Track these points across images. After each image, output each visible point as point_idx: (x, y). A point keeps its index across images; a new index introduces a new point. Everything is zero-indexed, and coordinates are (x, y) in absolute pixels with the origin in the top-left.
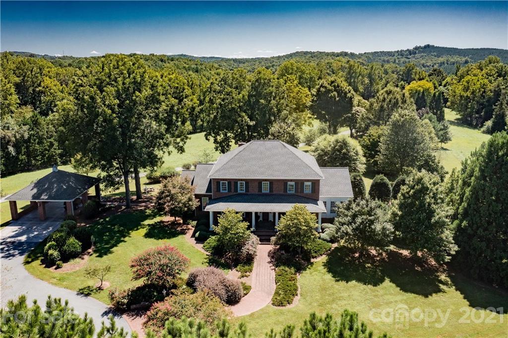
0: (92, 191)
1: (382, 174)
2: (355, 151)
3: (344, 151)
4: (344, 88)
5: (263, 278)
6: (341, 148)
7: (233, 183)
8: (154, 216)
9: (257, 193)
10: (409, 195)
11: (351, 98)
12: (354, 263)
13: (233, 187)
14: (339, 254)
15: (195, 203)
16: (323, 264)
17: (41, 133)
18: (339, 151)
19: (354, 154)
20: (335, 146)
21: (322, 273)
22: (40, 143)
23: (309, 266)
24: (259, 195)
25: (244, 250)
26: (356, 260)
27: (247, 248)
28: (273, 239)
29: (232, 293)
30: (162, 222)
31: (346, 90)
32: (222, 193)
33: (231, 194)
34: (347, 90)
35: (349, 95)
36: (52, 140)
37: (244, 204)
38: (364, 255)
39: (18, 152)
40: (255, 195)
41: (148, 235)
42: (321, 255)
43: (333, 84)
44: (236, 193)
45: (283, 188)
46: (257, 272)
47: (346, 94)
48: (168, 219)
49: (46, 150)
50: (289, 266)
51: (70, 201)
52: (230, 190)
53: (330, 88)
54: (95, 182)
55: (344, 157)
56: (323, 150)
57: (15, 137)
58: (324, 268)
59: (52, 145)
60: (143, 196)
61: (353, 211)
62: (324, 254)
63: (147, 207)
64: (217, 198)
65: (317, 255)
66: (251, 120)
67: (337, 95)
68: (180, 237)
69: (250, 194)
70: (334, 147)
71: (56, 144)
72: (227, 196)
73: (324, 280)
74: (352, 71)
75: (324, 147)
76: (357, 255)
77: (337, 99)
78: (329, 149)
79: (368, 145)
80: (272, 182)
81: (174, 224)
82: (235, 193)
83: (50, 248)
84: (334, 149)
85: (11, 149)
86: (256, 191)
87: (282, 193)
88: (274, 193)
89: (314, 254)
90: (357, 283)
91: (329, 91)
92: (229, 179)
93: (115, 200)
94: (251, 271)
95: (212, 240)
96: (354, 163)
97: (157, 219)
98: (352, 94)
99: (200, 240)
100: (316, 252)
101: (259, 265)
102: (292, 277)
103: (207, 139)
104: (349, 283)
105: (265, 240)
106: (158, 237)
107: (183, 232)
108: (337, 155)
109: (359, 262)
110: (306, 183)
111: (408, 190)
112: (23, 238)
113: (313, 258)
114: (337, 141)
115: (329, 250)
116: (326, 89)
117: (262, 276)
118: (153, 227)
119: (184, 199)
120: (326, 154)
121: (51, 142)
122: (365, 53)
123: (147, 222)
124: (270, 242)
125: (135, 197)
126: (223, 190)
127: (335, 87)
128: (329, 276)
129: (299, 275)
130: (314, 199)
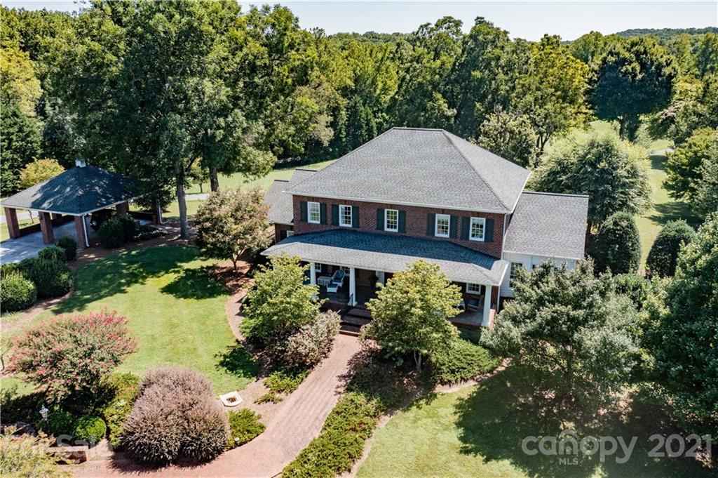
1: (683, 219)
2: (628, 167)
3: (603, 164)
4: (659, 57)
5: (306, 411)
6: (599, 158)
7: (329, 208)
9: (374, 231)
10: (695, 268)
11: (670, 77)
12: (534, 414)
13: (329, 215)
14: (509, 385)
16: (458, 402)
18: (593, 165)
19: (626, 174)
20: (587, 154)
21: (442, 424)
23: (422, 402)
24: (377, 236)
26: (542, 408)
28: (365, 328)
29: (193, 438)
30: (214, 267)
31: (660, 60)
32: (310, 224)
33: (328, 228)
34: (663, 60)
35: (667, 71)
37: (339, 249)
38: (570, 398)
40: (371, 234)
41: (169, 288)
42: (466, 381)
43: (635, 49)
44: (336, 228)
45: (425, 225)
46: (302, 394)
47: (659, 67)
48: (225, 264)
51: (79, 215)
52: (323, 221)
53: (627, 55)
55: (602, 178)
56: (559, 163)
58: (455, 413)
61: (539, 291)
62: (472, 378)
64: (302, 234)
65: (453, 380)
66: (451, 106)
67: (638, 69)
68: (221, 297)
69: (360, 233)
70: (584, 157)
72: (318, 230)
73: (435, 443)
74: (710, 49)
75: (562, 157)
76: (551, 395)
77: (639, 77)
78: (574, 160)
79: (683, 165)
80: (404, 211)
82: (333, 228)
84: (583, 161)
86: (371, 227)
87: (423, 235)
88: (407, 234)
89: (446, 377)
90: (512, 468)
91: (624, 61)
92: (322, 198)
94: (292, 389)
96: (622, 193)
98: (674, 68)
100: (453, 372)
101: (318, 379)
102: (361, 423)
104: (493, 463)
107: (232, 290)
108: (586, 172)
109: (549, 412)
110: (474, 220)
111: (695, 255)
113: (443, 383)
114: (592, 145)
115: (491, 371)
116: (618, 57)
117: (305, 407)
120: (565, 169)
123: (191, 264)
124: (359, 331)
126: (313, 220)
127: (637, 54)
128: (453, 437)
129: (385, 420)
130: (488, 254)
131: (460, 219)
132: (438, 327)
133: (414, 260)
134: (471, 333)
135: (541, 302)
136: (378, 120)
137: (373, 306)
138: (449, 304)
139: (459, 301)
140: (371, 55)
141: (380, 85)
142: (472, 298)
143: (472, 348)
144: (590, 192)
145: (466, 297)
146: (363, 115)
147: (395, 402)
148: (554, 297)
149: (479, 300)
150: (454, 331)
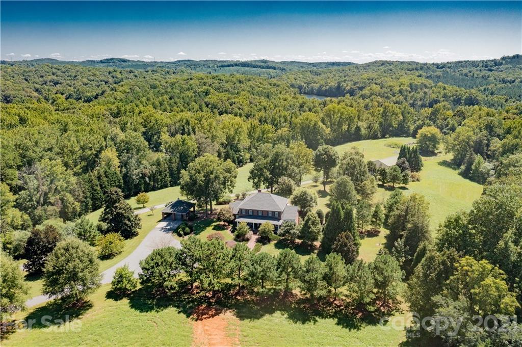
0: (192, 209)
3: (304, 197)
8: (217, 222)
13: (247, 212)
14: (282, 241)
15: (233, 218)
17: (161, 169)
21: (272, 246)
22: (160, 175)
23: (268, 244)
25: (246, 236)
27: (248, 236)
28: (258, 233)
30: (219, 224)
36: (166, 173)
37: (251, 219)
39: (150, 181)
41: (213, 229)
42: (275, 240)
44: (248, 215)
45: (267, 214)
46: (249, 244)
47: (332, 156)
48: (222, 223)
49: (163, 178)
50: (261, 243)
51: (184, 214)
52: (246, 214)
53: (323, 152)
54: (193, 205)
57: (150, 173)
58: (274, 245)
59: (166, 175)
60: (213, 212)
63: (214, 218)
64: (241, 216)
67: (326, 157)
68: (225, 230)
71: (168, 174)
73: (272, 248)
76: (289, 242)
78: (299, 195)
80: (262, 211)
81: (224, 225)
83: (180, 231)
84: (301, 196)
85: (147, 179)
86: (256, 214)
87: (266, 216)
88: (263, 216)
92: (246, 209)
93: (201, 213)
94: (247, 243)
95: (236, 233)
96: (309, 203)
97: (218, 223)
99: (233, 232)
100: (273, 239)
101: (251, 242)
102: (259, 247)
103: (249, 181)
105: (255, 233)
106: (217, 230)
107: (227, 229)
108: (300, 199)
110: (276, 213)
112: (169, 227)
113: (272, 241)
115: (279, 239)
118: (216, 226)
119: (228, 216)
120: (297, 197)
121: (165, 174)
122: (448, 63)
123: (214, 224)
124: (257, 235)
125: (210, 212)
126: (244, 213)
127: (326, 152)
128: (274, 247)
129: (263, 247)
130: (278, 219)
131: (273, 213)
132: (270, 232)
133: (266, 221)
134: (276, 233)
135: (285, 227)
136: (237, 156)
137: (260, 229)
138: (272, 228)
139: (274, 227)
140: (232, 126)
141: (237, 139)
142: (276, 227)
143: (276, 235)
144: (300, 204)
145: (275, 227)
146: (231, 155)
147: (264, 244)
148: (287, 226)
149: (277, 227)
150: (273, 232)
